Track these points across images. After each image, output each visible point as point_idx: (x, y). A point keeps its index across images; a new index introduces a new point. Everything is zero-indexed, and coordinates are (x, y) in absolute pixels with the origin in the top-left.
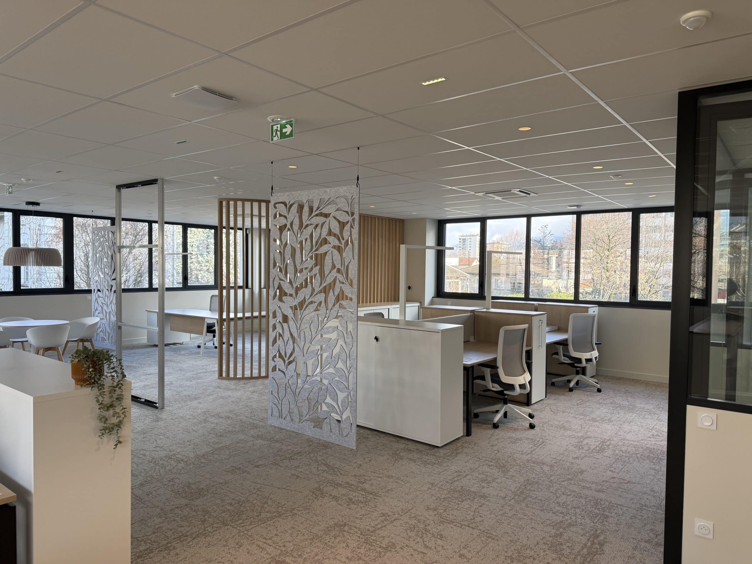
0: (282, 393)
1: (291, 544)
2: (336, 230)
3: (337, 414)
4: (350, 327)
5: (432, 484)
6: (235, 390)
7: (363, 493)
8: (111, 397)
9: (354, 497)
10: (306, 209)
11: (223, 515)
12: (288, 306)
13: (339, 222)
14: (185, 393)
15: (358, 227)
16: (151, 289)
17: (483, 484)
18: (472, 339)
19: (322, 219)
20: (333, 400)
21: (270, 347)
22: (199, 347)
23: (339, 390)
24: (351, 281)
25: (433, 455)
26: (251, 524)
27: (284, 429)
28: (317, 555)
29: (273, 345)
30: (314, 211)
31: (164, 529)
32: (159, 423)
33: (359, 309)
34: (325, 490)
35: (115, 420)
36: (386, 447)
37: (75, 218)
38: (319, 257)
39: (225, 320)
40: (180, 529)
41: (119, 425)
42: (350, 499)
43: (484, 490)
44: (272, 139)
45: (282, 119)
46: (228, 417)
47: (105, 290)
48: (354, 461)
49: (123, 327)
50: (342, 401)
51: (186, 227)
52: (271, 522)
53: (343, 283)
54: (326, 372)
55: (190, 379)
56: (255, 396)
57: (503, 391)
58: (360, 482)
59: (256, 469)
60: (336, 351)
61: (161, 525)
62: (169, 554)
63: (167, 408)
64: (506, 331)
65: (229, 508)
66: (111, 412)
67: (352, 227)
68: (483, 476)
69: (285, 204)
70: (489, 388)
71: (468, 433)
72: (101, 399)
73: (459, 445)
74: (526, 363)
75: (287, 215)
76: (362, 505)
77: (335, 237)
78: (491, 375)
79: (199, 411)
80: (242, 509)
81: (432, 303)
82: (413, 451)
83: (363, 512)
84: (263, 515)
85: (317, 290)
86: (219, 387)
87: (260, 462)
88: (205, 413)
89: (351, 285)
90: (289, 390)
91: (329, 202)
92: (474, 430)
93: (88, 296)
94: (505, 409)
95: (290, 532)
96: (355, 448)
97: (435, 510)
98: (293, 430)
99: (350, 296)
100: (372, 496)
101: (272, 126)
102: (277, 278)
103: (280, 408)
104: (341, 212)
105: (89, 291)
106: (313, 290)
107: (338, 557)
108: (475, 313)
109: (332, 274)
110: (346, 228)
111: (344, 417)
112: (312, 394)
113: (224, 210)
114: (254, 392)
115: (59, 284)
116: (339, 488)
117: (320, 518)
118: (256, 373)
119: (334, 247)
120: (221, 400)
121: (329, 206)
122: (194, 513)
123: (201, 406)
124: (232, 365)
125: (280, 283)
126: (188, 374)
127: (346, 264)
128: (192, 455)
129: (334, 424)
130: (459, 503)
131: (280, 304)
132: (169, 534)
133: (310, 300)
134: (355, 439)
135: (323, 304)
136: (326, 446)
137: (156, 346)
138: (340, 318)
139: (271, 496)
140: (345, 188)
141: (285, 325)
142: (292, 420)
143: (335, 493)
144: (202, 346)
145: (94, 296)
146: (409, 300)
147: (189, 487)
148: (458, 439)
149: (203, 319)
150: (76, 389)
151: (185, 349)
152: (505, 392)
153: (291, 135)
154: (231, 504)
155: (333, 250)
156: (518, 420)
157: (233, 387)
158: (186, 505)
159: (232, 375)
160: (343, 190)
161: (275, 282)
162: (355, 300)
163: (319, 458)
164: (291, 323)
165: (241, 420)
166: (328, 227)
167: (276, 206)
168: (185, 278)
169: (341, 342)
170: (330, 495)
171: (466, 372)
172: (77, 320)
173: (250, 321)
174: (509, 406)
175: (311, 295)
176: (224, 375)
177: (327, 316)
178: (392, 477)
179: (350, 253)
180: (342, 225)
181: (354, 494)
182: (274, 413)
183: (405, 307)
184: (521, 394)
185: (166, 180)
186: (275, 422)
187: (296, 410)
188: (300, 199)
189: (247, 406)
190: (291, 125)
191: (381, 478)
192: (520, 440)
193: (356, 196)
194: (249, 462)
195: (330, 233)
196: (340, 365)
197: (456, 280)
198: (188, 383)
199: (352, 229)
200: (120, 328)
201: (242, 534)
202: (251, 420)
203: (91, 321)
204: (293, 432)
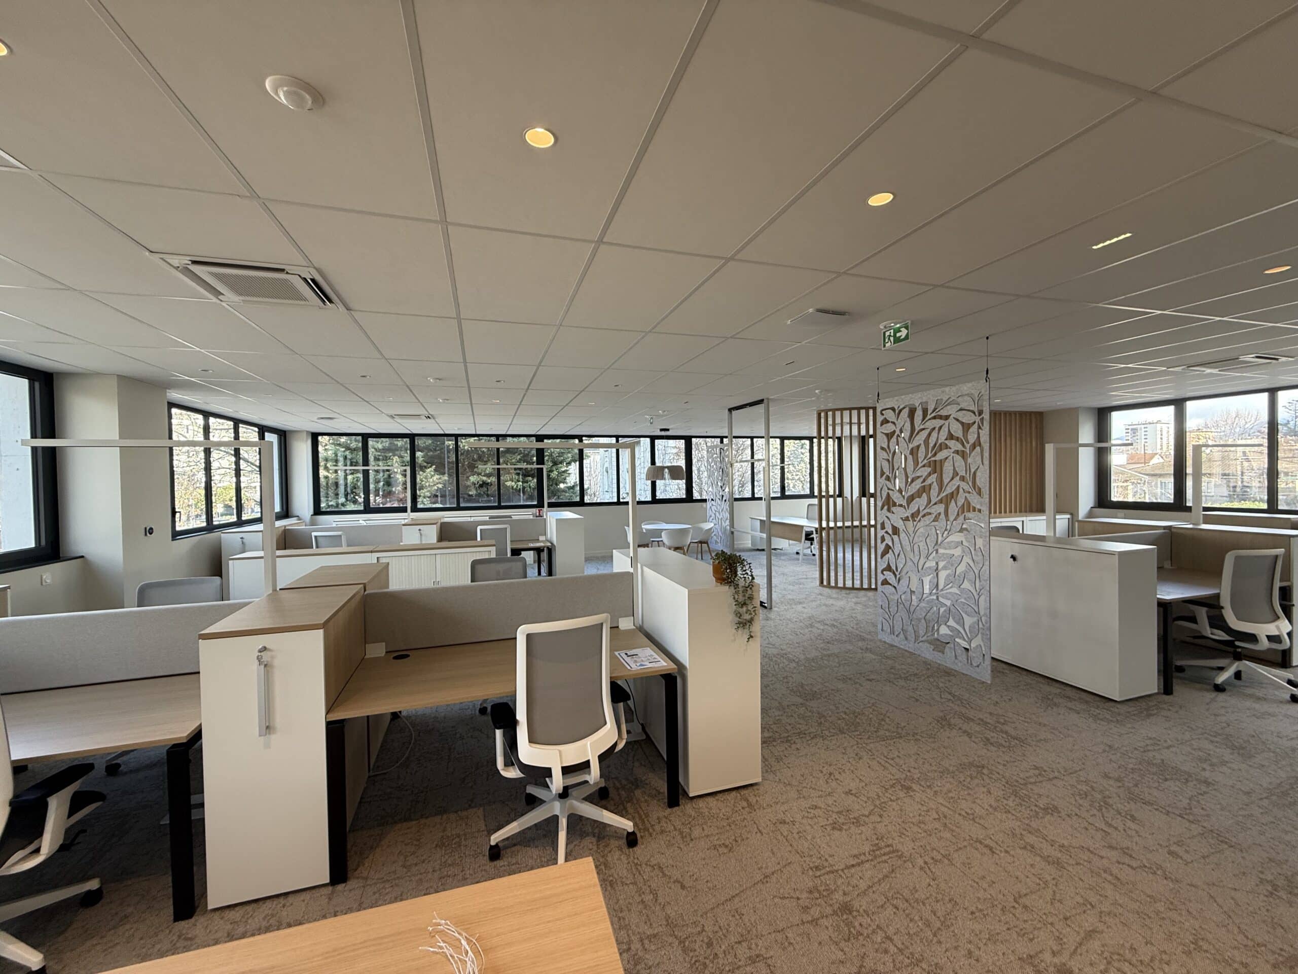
0: (893, 609)
1: (917, 771)
2: (959, 433)
3: (964, 640)
4: (980, 542)
5: (1110, 747)
6: (837, 599)
7: (1004, 736)
8: (744, 596)
9: (992, 737)
10: (919, 414)
11: (839, 722)
12: (899, 518)
13: (962, 424)
14: (790, 597)
15: (988, 428)
16: (753, 498)
17: (1205, 766)
18: (1167, 565)
19: (941, 422)
20: (958, 623)
21: (879, 559)
22: (798, 553)
23: (966, 613)
24: (980, 489)
25: (1107, 710)
26: (869, 738)
27: (896, 646)
28: (950, 791)
29: (882, 558)
30: (929, 413)
31: (784, 722)
32: (769, 622)
33: (991, 520)
34: (952, 721)
35: (747, 617)
36: (1032, 688)
37: (693, 440)
38: (938, 464)
39: (824, 529)
40: (798, 726)
41: (751, 621)
42: (988, 740)
43: (1207, 774)
44: (884, 346)
45: (896, 324)
46: (834, 626)
47: (717, 500)
48: (988, 696)
49: (735, 533)
50: (970, 627)
51: (783, 439)
52: (892, 742)
53: (969, 492)
54: (948, 591)
55: (793, 584)
56: (859, 607)
57: (1232, 642)
58: (998, 722)
59: (868, 682)
60: (961, 569)
61: (780, 717)
62: (790, 747)
63: (774, 609)
64: (1238, 558)
65: (844, 716)
66: (744, 609)
67: (979, 428)
68: (1200, 753)
69: (893, 409)
70: (1204, 634)
71: (1167, 689)
72: (736, 597)
73: (1151, 704)
74: (1281, 605)
75: (896, 421)
76: (1003, 750)
77: (958, 440)
78: (1209, 617)
79: (804, 615)
80: (858, 720)
81: (1090, 514)
82: (1075, 700)
83: (1007, 758)
84: (881, 733)
85: (934, 501)
86: (821, 594)
87: (872, 677)
88: (810, 618)
89: (979, 493)
90: (901, 606)
91: (949, 403)
92: (1177, 688)
93: (704, 504)
94: (1238, 666)
95: (914, 757)
96: (989, 682)
97: (1119, 780)
98: (907, 649)
99: (978, 507)
100: (1018, 742)
101: (884, 333)
102: (885, 488)
103: (891, 624)
104: (964, 412)
105: (705, 501)
106: (929, 501)
107: (978, 801)
108: (1173, 530)
109: (953, 482)
110: (971, 430)
111: (973, 645)
112: (929, 614)
113: (823, 421)
114: (856, 603)
115: (682, 494)
116: (971, 724)
117: (950, 751)
118: (857, 584)
119: (957, 452)
120: (824, 607)
121: (949, 407)
122: (810, 714)
123: (806, 611)
124: (832, 574)
125: (888, 493)
126: (790, 579)
127: (973, 471)
128: (802, 657)
129: (959, 651)
130: (1160, 781)
131: (889, 515)
132: (789, 728)
133: (926, 511)
134: (989, 672)
135: (943, 516)
136: (949, 673)
137: (763, 550)
138: (965, 532)
139: (888, 714)
140: (970, 385)
141: (895, 537)
142: (906, 639)
143: (965, 727)
144: (801, 552)
145: (709, 504)
146: (1059, 511)
147: (802, 687)
148: (1149, 696)
149: (802, 527)
150: (717, 586)
151: (785, 554)
152: (1237, 643)
153: (907, 337)
154: (845, 713)
155: (955, 455)
156: (1264, 685)
157: (834, 596)
158: (801, 704)
159: (833, 584)
160: (966, 388)
161: (883, 492)
162: (985, 509)
163: (941, 685)
164: (902, 535)
165: (847, 630)
166: (947, 430)
167: (883, 412)
168: (783, 488)
169: (967, 559)
170: (960, 729)
171: (1161, 609)
172: (696, 525)
173: (850, 530)
174: (1246, 664)
175: (926, 506)
176: (825, 583)
177: (948, 527)
178: (1045, 725)
179: (979, 459)
180: (966, 427)
181: (992, 734)
182: (885, 628)
183: (1055, 519)
184: (1269, 650)
185: (772, 400)
186: (888, 639)
187: (910, 628)
188: (911, 403)
189: (852, 617)
190: (907, 328)
191: (1028, 722)
192: (1274, 716)
193: (985, 392)
194: (861, 674)
195: (951, 437)
196: (966, 585)
197: (1125, 484)
198: (791, 587)
199: (980, 431)
200: (732, 533)
201: (860, 746)
202: (857, 632)
203: (707, 526)
204: (906, 651)
